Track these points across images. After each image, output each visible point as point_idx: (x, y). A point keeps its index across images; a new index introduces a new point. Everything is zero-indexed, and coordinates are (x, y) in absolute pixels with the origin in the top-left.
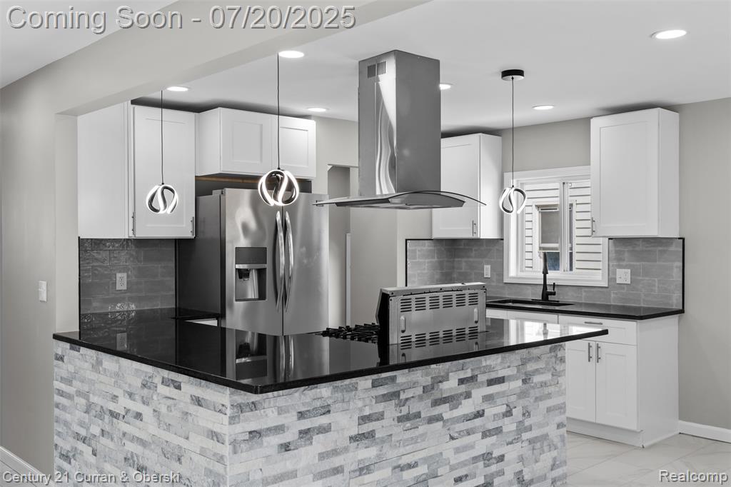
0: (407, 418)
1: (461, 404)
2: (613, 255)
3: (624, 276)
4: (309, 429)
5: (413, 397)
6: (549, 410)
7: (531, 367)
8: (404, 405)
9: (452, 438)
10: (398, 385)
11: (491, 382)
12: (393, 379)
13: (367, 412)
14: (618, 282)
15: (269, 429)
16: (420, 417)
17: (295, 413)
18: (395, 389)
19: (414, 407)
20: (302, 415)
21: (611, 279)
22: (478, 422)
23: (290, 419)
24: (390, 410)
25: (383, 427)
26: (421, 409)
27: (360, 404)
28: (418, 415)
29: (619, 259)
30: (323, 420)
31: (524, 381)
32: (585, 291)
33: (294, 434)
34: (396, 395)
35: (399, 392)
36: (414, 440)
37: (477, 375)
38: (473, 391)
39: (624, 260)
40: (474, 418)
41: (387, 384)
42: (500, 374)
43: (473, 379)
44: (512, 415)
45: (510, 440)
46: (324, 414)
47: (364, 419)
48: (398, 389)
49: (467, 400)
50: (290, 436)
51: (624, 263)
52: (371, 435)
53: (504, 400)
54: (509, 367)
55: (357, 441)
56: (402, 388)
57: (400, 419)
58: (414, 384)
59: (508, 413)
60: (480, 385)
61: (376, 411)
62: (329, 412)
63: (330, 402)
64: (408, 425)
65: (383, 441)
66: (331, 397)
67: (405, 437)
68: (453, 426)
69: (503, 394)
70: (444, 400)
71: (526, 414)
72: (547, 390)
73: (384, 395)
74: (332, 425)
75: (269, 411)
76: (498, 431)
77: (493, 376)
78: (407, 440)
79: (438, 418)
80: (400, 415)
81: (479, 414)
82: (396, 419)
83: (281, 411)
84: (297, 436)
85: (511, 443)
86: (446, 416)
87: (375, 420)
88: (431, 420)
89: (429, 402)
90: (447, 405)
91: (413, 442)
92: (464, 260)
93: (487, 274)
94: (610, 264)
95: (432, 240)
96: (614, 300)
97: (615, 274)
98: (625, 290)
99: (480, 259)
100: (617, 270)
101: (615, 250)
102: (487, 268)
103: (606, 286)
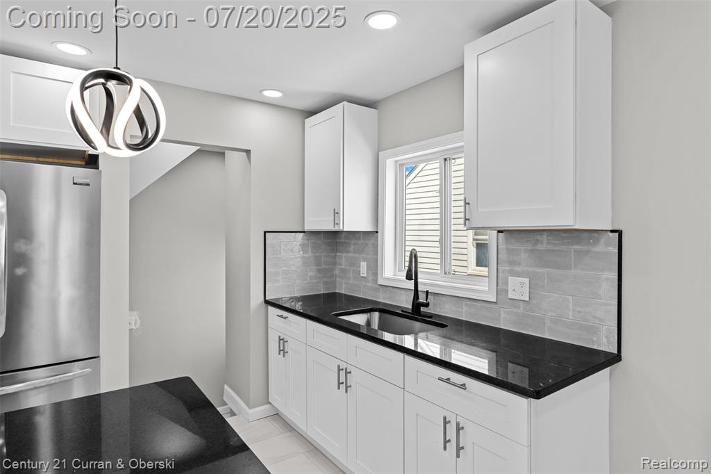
2: (503, 256)
3: (519, 289)
14: (510, 296)
21: (501, 291)
29: (513, 263)
32: (466, 305)
39: (519, 264)
51: (519, 269)
92: (344, 255)
93: (364, 272)
94: (499, 268)
95: (305, 232)
96: (505, 322)
97: (506, 283)
98: (521, 310)
99: (357, 255)
100: (510, 278)
101: (507, 249)
102: (364, 265)
103: (494, 300)
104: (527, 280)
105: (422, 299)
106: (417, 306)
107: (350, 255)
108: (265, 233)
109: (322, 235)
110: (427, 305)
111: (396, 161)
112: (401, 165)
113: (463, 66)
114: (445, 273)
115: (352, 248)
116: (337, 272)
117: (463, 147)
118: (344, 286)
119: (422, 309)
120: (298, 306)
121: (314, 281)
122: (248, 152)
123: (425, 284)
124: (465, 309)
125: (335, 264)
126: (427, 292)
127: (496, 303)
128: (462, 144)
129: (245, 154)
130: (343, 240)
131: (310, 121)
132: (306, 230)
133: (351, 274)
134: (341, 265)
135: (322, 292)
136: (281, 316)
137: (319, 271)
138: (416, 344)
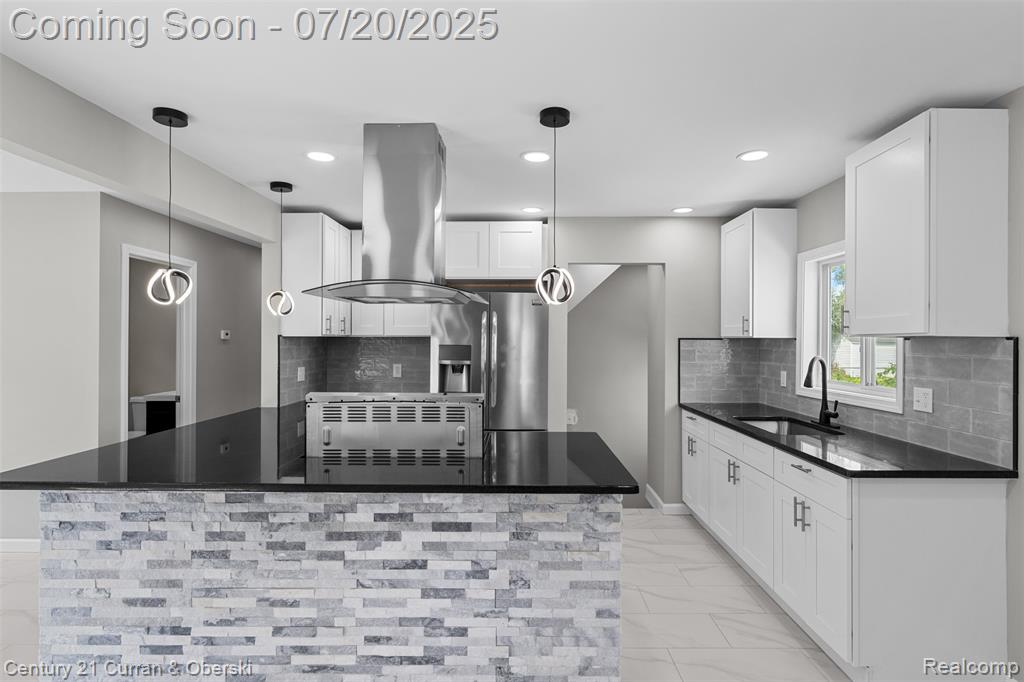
0: (283, 546)
1: (380, 545)
2: (909, 365)
3: (923, 400)
4: (136, 532)
5: (292, 523)
6: (574, 585)
7: (533, 518)
8: (276, 531)
9: (360, 585)
10: (267, 505)
11: (439, 527)
12: (260, 499)
13: (216, 528)
14: (915, 408)
15: (86, 524)
16: (304, 549)
17: (119, 513)
18: (261, 510)
19: (296, 536)
20: (124, 516)
21: (907, 402)
22: (413, 574)
23: (111, 517)
24: (254, 533)
25: (242, 549)
26: (306, 540)
27: (206, 518)
28: (301, 546)
29: (918, 372)
30: (156, 527)
31: (516, 536)
32: (877, 417)
33: (116, 533)
34: (261, 516)
35: (267, 514)
36: (293, 575)
37: (412, 514)
38: (402, 533)
39: (924, 374)
40: (404, 568)
41: (248, 502)
42: (463, 518)
43: (401, 516)
44: (488, 578)
45: (483, 611)
46: (156, 520)
47: (212, 536)
48: (267, 511)
49: (391, 543)
50: (113, 534)
51: (924, 379)
52: (225, 555)
53: (472, 555)
54: (480, 511)
55: (205, 557)
56: (273, 510)
57: (271, 546)
58: (295, 508)
59: (479, 573)
60: (421, 527)
61: (233, 530)
62: (162, 519)
63: (164, 509)
64: (282, 554)
65: (241, 565)
66: (165, 505)
67: (276, 568)
68: (365, 571)
69: (469, 546)
70: (350, 536)
71: (518, 580)
72: (568, 557)
73: (244, 514)
74: (168, 534)
75: (84, 506)
76: (456, 594)
77: (444, 518)
78: (282, 572)
79: (338, 556)
80: (270, 540)
81: (414, 565)
82: (265, 545)
83: (97, 507)
84: (120, 537)
85: (483, 616)
86: (349, 556)
87: (230, 540)
88: (322, 556)
89: (322, 534)
90: (354, 543)
91: (291, 576)
92: (766, 363)
93: (784, 383)
94: (906, 378)
95: (721, 339)
96: (911, 437)
97: (912, 394)
98: (925, 423)
99: (778, 364)
100: (915, 388)
101: (914, 358)
102: (784, 374)
103: (901, 412)
104: (930, 391)
105: (831, 409)
106: (826, 417)
107: (773, 363)
108: (680, 339)
109: (742, 342)
110: (836, 416)
111: (818, 262)
112: (825, 267)
113: (844, 177)
114: (867, 385)
115: (773, 356)
116: (760, 382)
117: (843, 256)
118: (766, 396)
119: (832, 420)
120: (718, 414)
121: (732, 389)
122: (663, 265)
123: (833, 394)
124: (875, 422)
125: (758, 372)
126: (837, 402)
127: (902, 415)
128: (844, 253)
129: (661, 266)
130: (765, 348)
131: (727, 227)
132: (723, 336)
133: (773, 384)
134: (763, 373)
135: (741, 402)
136: (691, 418)
137: (739, 379)
138: (824, 455)
